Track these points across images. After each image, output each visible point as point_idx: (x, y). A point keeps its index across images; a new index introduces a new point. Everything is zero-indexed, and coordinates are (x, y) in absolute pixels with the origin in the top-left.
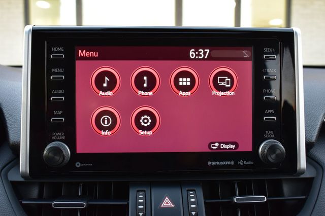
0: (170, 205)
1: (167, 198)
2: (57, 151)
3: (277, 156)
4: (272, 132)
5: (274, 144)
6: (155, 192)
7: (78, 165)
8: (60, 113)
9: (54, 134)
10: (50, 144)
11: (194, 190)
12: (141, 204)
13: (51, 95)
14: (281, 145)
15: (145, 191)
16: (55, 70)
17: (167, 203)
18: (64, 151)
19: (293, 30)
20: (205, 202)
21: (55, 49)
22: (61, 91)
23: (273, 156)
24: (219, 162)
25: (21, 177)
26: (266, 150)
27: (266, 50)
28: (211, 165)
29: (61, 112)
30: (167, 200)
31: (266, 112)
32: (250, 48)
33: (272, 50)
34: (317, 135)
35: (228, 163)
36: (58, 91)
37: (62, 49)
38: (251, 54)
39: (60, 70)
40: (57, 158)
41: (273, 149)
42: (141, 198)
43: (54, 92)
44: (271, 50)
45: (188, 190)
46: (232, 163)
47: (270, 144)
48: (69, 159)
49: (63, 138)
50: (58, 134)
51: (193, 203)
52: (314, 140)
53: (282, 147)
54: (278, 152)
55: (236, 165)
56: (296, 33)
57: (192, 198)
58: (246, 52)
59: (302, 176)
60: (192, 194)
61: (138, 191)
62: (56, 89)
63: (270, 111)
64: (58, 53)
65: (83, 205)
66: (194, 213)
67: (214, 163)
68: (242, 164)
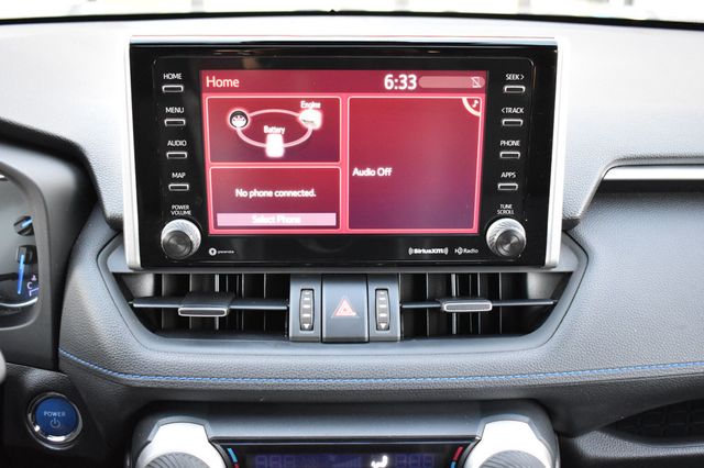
2: (180, 236)
3: (512, 246)
4: (510, 206)
5: (509, 228)
6: (329, 291)
7: (213, 252)
8: (182, 175)
9: (174, 207)
11: (387, 290)
12: (306, 311)
13: (166, 148)
15: (313, 290)
16: (171, 110)
17: (345, 310)
20: (401, 309)
21: (168, 76)
22: (181, 143)
23: (507, 247)
24: (426, 249)
25: (128, 269)
26: (496, 238)
27: (509, 77)
28: (414, 254)
29: (184, 174)
30: (345, 305)
31: (503, 175)
32: (484, 72)
33: (520, 77)
34: (585, 207)
35: (440, 251)
36: (176, 142)
37: (179, 76)
38: (484, 83)
39: (179, 110)
40: (181, 248)
41: (507, 235)
42: (307, 302)
43: (170, 143)
44: (517, 77)
45: (377, 290)
46: (446, 251)
47: (505, 228)
48: (198, 246)
49: (189, 213)
50: (180, 207)
52: (579, 215)
54: (514, 240)
55: (452, 254)
57: (383, 302)
58: (476, 80)
59: (553, 270)
60: (382, 296)
61: (302, 290)
62: (173, 139)
63: (509, 174)
64: (174, 82)
65: (222, 312)
66: (383, 325)
67: (417, 251)
68: (460, 253)
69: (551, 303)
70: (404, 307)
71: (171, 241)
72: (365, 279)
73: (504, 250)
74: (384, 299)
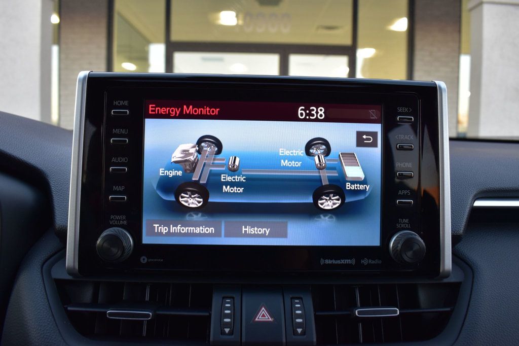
0: (268, 318)
1: (263, 308)
2: (114, 240)
3: (415, 253)
4: (407, 221)
5: (410, 236)
6: (248, 300)
7: (144, 260)
8: (122, 188)
9: (112, 217)
10: (107, 230)
11: (301, 298)
12: (227, 316)
13: (109, 164)
14: (420, 239)
15: (233, 298)
16: (117, 131)
17: (263, 316)
18: (124, 241)
19: (436, 84)
20: (315, 314)
21: (117, 103)
22: (123, 160)
23: (410, 254)
24: (335, 260)
25: (68, 275)
26: (400, 246)
27: (400, 110)
28: (325, 264)
30: (263, 311)
31: (400, 193)
32: (380, 106)
33: (409, 110)
34: (465, 225)
35: (348, 261)
36: (119, 159)
37: (126, 103)
38: (380, 115)
39: (123, 132)
40: (114, 250)
41: (408, 243)
42: (228, 309)
43: (114, 160)
44: (406, 110)
45: (292, 298)
46: (353, 261)
47: (406, 237)
48: (131, 252)
49: (125, 223)
50: (118, 217)
51: (299, 316)
52: (461, 232)
53: (422, 241)
54: (416, 247)
55: (359, 264)
56: (440, 88)
57: (298, 309)
58: (373, 112)
59: (445, 280)
60: (297, 303)
61: (224, 297)
62: (117, 157)
63: (405, 192)
64: (121, 107)
65: (148, 316)
66: (299, 330)
67: (328, 262)
68: (366, 264)
69: (448, 309)
70: (317, 314)
71: (105, 245)
72: (281, 289)
73: (408, 256)
74: (299, 306)
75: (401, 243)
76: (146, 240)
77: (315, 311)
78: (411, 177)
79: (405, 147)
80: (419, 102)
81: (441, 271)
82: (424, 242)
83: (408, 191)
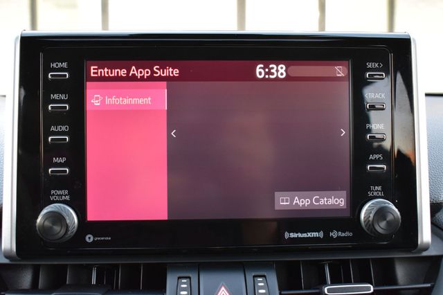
1: (223, 288)
2: (57, 218)
3: (389, 223)
4: (379, 188)
5: (383, 205)
6: (206, 279)
7: (89, 238)
8: (63, 160)
9: (53, 192)
10: (47, 207)
11: (264, 276)
13: (48, 133)
14: (394, 208)
15: (190, 278)
16: (56, 96)
18: (67, 218)
19: (409, 36)
21: (54, 65)
22: (64, 128)
23: (383, 224)
24: (302, 233)
25: (4, 258)
26: (372, 215)
27: (369, 65)
28: (290, 238)
30: (223, 291)
31: (371, 157)
32: (347, 62)
33: (379, 65)
35: (315, 234)
36: (59, 127)
37: (65, 65)
38: (347, 72)
39: (63, 97)
40: (57, 228)
41: (381, 213)
42: (184, 289)
43: (53, 128)
44: (376, 65)
45: (254, 276)
46: (321, 235)
47: (378, 206)
48: (75, 230)
49: (68, 198)
50: (59, 192)
53: (396, 210)
54: (390, 217)
55: (327, 238)
56: (414, 40)
57: (262, 288)
58: (340, 69)
59: (425, 254)
60: (260, 282)
61: (179, 278)
62: (56, 125)
63: (377, 156)
64: (60, 70)
67: (293, 235)
68: (335, 236)
69: (429, 285)
70: (283, 293)
71: (47, 223)
72: (242, 267)
73: (381, 227)
74: (262, 284)
75: (373, 212)
76: (92, 216)
77: (281, 289)
78: (383, 140)
79: (377, 106)
80: (391, 56)
81: (419, 243)
82: (399, 211)
83: (380, 156)
